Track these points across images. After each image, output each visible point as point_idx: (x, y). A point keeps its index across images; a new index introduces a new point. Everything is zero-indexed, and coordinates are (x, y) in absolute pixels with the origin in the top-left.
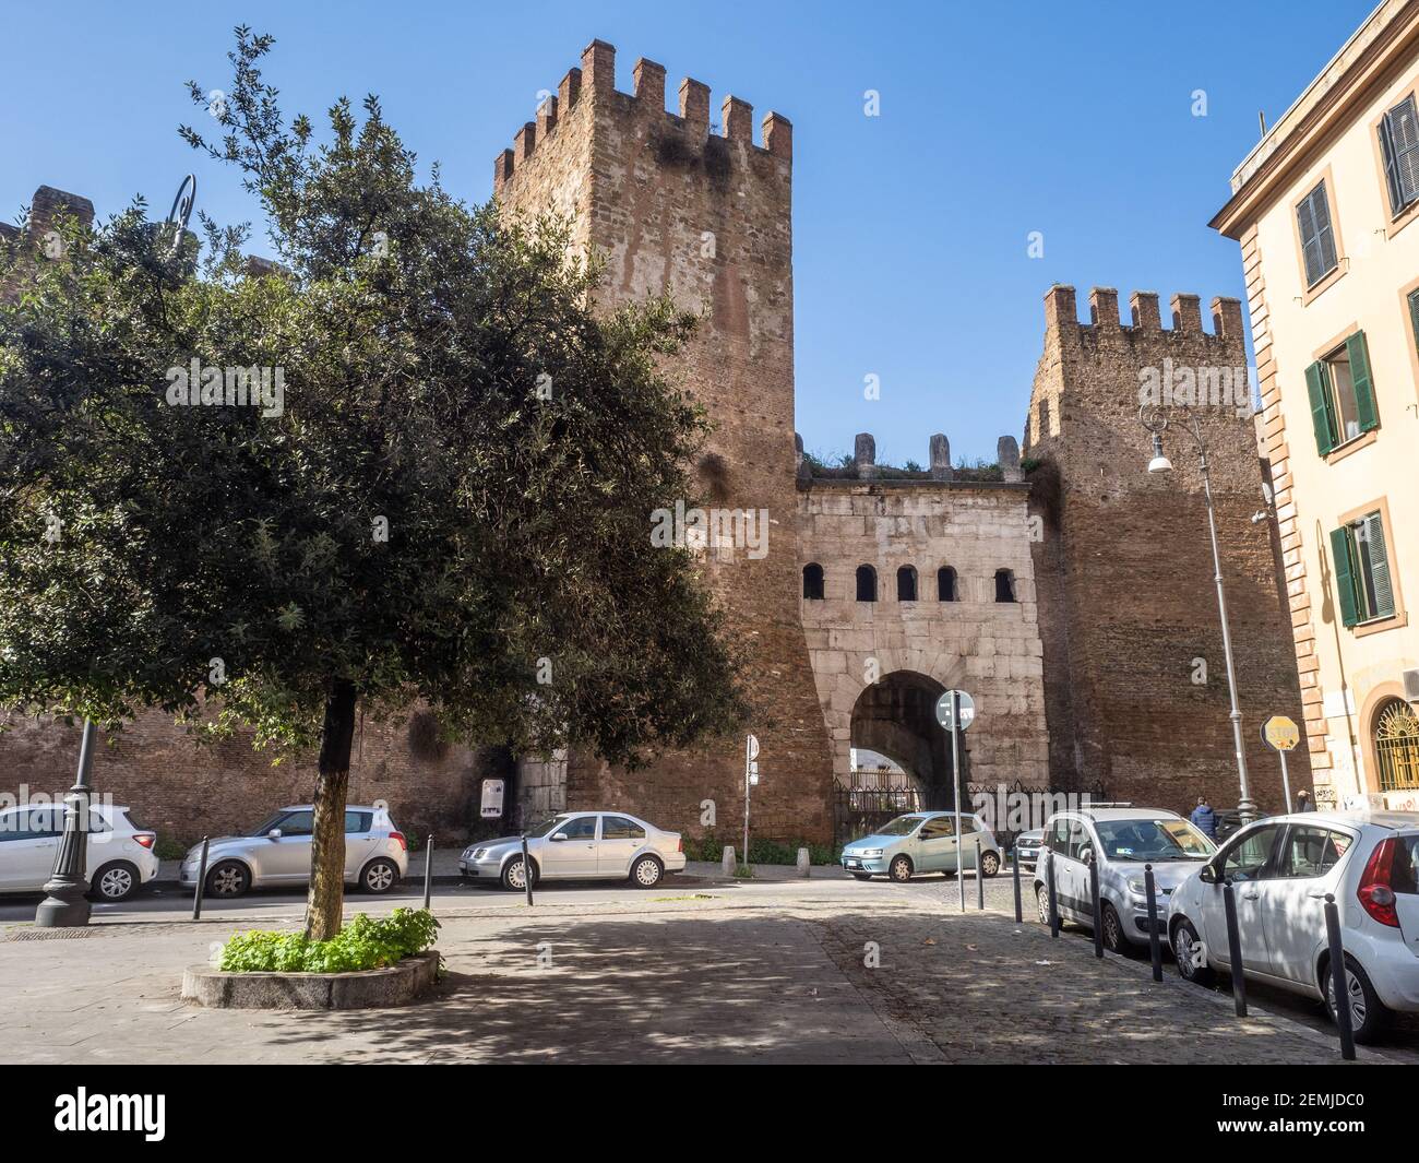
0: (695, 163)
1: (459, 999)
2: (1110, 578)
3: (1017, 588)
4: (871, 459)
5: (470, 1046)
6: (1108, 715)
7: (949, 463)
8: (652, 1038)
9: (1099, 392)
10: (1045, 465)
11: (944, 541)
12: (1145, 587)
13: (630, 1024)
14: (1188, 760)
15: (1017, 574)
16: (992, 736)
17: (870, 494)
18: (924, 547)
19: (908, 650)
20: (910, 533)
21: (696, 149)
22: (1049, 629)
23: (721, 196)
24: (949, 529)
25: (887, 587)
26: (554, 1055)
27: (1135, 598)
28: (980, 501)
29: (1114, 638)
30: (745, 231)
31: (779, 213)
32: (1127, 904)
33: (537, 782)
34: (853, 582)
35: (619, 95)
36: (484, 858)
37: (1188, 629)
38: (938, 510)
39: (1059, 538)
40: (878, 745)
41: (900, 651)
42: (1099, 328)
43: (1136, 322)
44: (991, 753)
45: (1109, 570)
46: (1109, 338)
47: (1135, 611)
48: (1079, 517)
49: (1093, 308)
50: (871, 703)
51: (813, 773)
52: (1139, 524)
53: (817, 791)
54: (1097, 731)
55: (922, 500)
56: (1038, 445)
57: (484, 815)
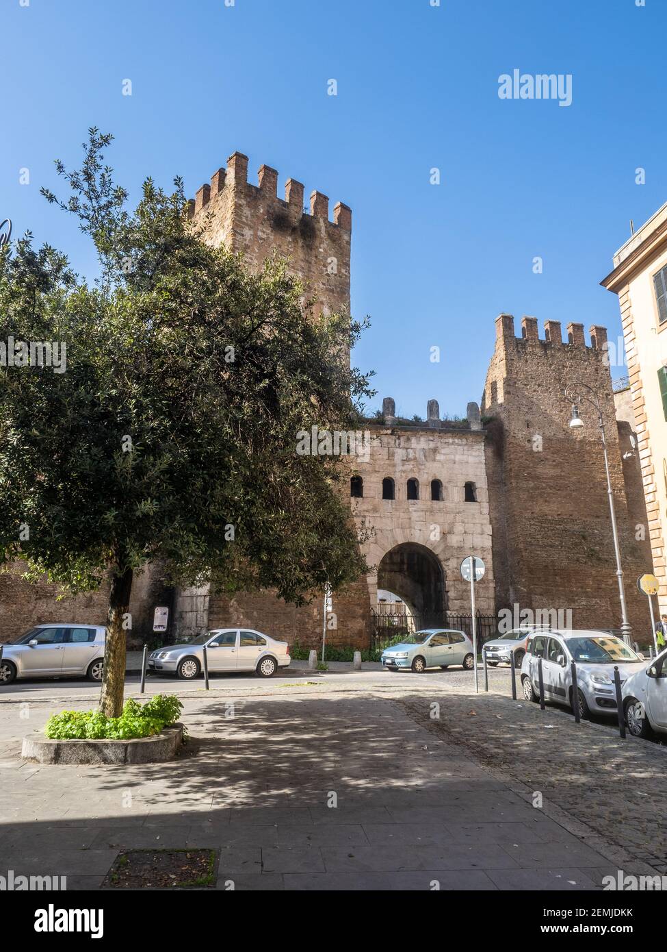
0: (294, 229)
1: (205, 755)
2: (532, 488)
3: (477, 494)
4: (393, 413)
5: (233, 789)
6: (531, 571)
7: (439, 417)
8: (345, 781)
9: (526, 378)
10: (494, 420)
11: (435, 464)
12: (551, 495)
13: (325, 771)
14: (576, 598)
15: (478, 485)
16: (461, 582)
17: (392, 434)
18: (423, 467)
19: (413, 530)
20: (415, 459)
21: (295, 222)
22: (496, 519)
23: (309, 250)
24: (438, 457)
25: (401, 491)
26: (291, 794)
27: (546, 501)
28: (456, 440)
29: (534, 525)
30: (323, 272)
31: (343, 263)
32: (591, 689)
33: (188, 609)
34: (381, 487)
35: (250, 186)
36: (166, 658)
37: (576, 520)
38: (432, 445)
39: (502, 464)
40: (391, 588)
41: (408, 530)
42: (527, 340)
43: (548, 339)
44: (461, 593)
45: (531, 484)
46: (532, 346)
47: (545, 509)
48: (514, 452)
49: (523, 329)
50: (388, 562)
51: (358, 605)
52: (549, 457)
53: (360, 616)
54: (523, 580)
55: (422, 439)
56: (490, 408)
57: (155, 630)
